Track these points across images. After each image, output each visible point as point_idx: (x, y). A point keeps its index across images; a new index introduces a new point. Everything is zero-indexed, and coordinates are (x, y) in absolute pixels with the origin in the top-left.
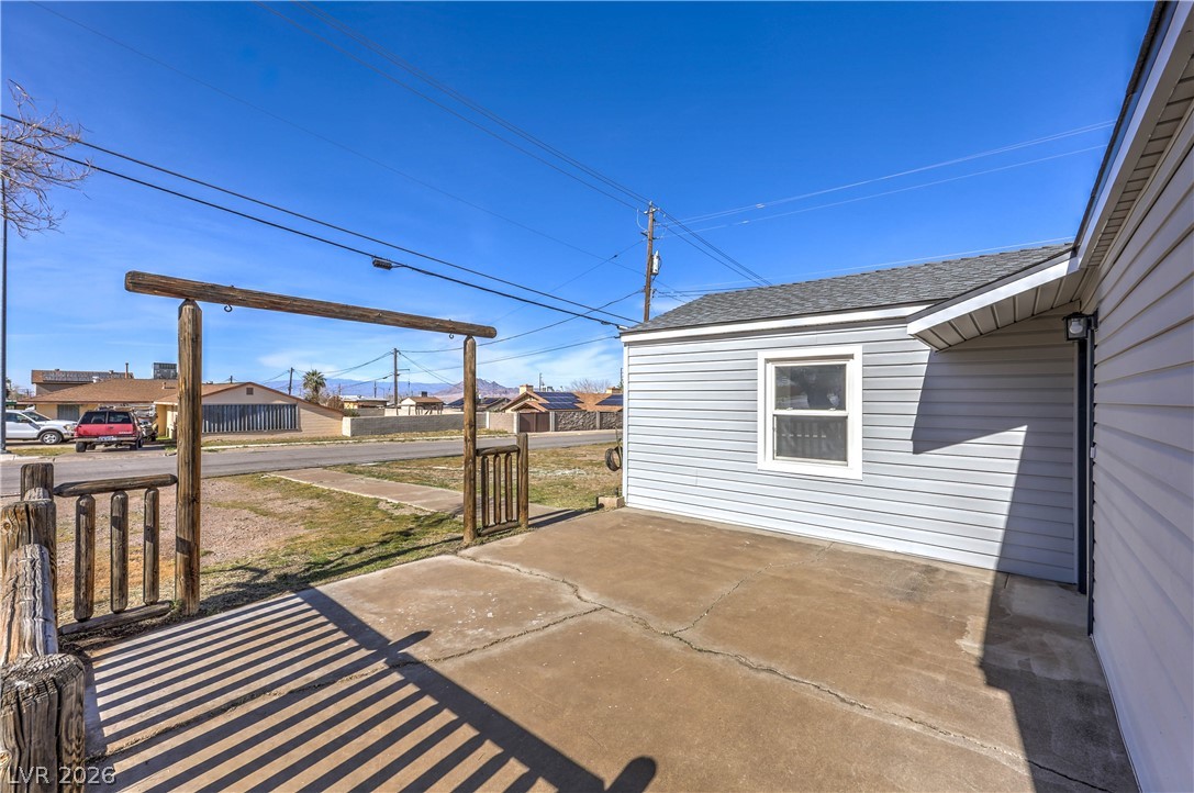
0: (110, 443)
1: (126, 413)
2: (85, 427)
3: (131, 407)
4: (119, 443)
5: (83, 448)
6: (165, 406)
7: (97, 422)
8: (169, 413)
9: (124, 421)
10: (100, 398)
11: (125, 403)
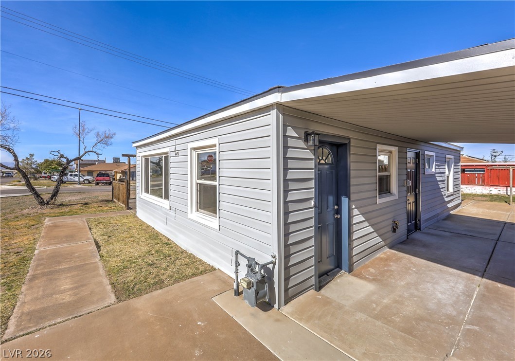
0: (104, 183)
1: (108, 174)
2: (97, 178)
3: (107, 172)
4: (106, 183)
5: (97, 184)
6: (117, 172)
7: (100, 177)
8: (118, 174)
9: (107, 176)
10: (98, 169)
11: (106, 171)
